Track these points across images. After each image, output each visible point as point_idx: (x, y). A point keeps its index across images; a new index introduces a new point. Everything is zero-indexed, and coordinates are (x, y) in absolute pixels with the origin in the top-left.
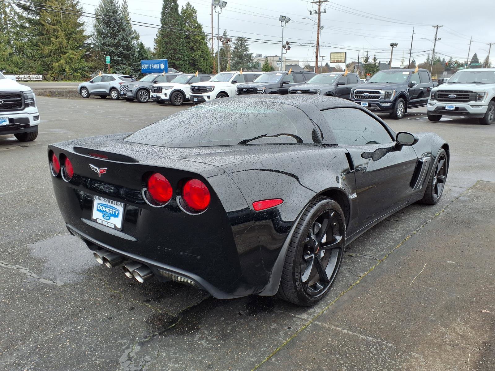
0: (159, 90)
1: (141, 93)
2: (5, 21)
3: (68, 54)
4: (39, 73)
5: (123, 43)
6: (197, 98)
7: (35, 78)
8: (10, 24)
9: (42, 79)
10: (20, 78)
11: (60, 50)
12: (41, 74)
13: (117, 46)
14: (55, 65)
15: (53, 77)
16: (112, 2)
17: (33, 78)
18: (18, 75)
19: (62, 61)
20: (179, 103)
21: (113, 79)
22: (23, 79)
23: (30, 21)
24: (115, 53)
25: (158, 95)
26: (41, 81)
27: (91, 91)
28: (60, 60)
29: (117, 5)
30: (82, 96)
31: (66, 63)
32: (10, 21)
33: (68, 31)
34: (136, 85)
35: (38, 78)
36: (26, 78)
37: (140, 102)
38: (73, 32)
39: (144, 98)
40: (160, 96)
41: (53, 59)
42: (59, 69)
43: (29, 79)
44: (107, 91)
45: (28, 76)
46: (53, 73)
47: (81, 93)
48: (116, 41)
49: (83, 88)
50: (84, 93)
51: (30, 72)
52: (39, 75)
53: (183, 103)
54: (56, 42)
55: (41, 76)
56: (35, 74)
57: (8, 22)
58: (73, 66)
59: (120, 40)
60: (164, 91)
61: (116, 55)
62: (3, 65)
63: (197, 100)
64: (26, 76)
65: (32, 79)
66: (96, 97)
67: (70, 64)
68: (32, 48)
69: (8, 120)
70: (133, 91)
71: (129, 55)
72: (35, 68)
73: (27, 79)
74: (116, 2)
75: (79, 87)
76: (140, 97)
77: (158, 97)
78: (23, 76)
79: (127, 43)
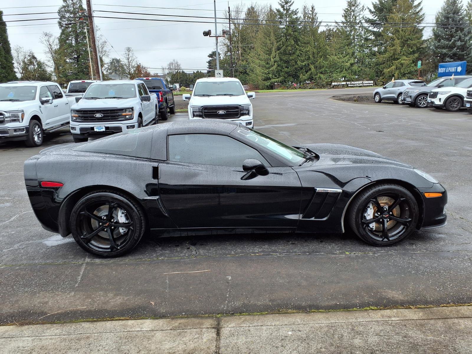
0: (435, 95)
1: (421, 98)
2: (354, 37)
3: (400, 60)
4: (371, 80)
5: (459, 43)
6: (469, 104)
7: (367, 84)
8: (357, 39)
9: (372, 85)
10: (355, 84)
11: (393, 57)
12: (372, 80)
13: (451, 47)
14: (386, 71)
15: (383, 82)
16: (454, 3)
17: (366, 84)
18: (354, 81)
19: (394, 67)
20: (456, 109)
21: (402, 85)
22: (357, 85)
23: (374, 33)
24: (448, 54)
25: (433, 100)
26: (371, 86)
27: (382, 96)
28: (392, 66)
29: (461, 4)
30: (375, 100)
31: (396, 69)
32: (357, 36)
33: (404, 38)
34: (417, 91)
35: (369, 84)
36: (359, 84)
37: (419, 107)
38: (409, 39)
39: (424, 103)
40: (434, 101)
41: (386, 65)
42: (389, 75)
43: (362, 85)
44: (395, 96)
45: (362, 82)
46: (383, 79)
47: (374, 98)
48: (451, 42)
49: (377, 93)
50: (377, 98)
51: (364, 79)
52: (370, 81)
53: (461, 108)
54: (391, 50)
55: (372, 82)
56: (368, 80)
57: (356, 37)
58: (402, 71)
59: (455, 41)
60: (439, 96)
61: (448, 57)
62: (345, 73)
63: (469, 106)
64: (360, 82)
65: (364, 85)
66: (387, 101)
67: (400, 69)
68: (370, 57)
70: (412, 97)
71: (463, 55)
72: (369, 75)
73: (361, 85)
74: (460, 2)
75: (374, 93)
76: (419, 102)
77: (432, 103)
78: (358, 82)
79: (463, 43)
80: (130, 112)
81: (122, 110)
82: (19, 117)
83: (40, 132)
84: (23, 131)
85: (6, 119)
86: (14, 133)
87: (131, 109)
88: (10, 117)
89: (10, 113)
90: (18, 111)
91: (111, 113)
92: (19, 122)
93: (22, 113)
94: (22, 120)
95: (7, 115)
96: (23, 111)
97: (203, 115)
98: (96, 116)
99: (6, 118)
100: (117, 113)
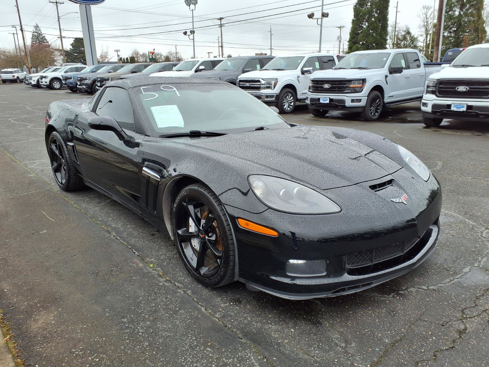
69: (465, 106)
80: (360, 84)
81: (350, 81)
82: (271, 85)
83: (293, 100)
84: (273, 98)
85: (262, 86)
86: (266, 99)
87: (361, 82)
88: (265, 84)
89: (265, 80)
90: (272, 79)
91: (339, 84)
92: (272, 89)
93: (276, 81)
94: (274, 87)
95: (263, 82)
96: (277, 79)
97: (437, 91)
98: (325, 87)
99: (263, 84)
100: (344, 84)
